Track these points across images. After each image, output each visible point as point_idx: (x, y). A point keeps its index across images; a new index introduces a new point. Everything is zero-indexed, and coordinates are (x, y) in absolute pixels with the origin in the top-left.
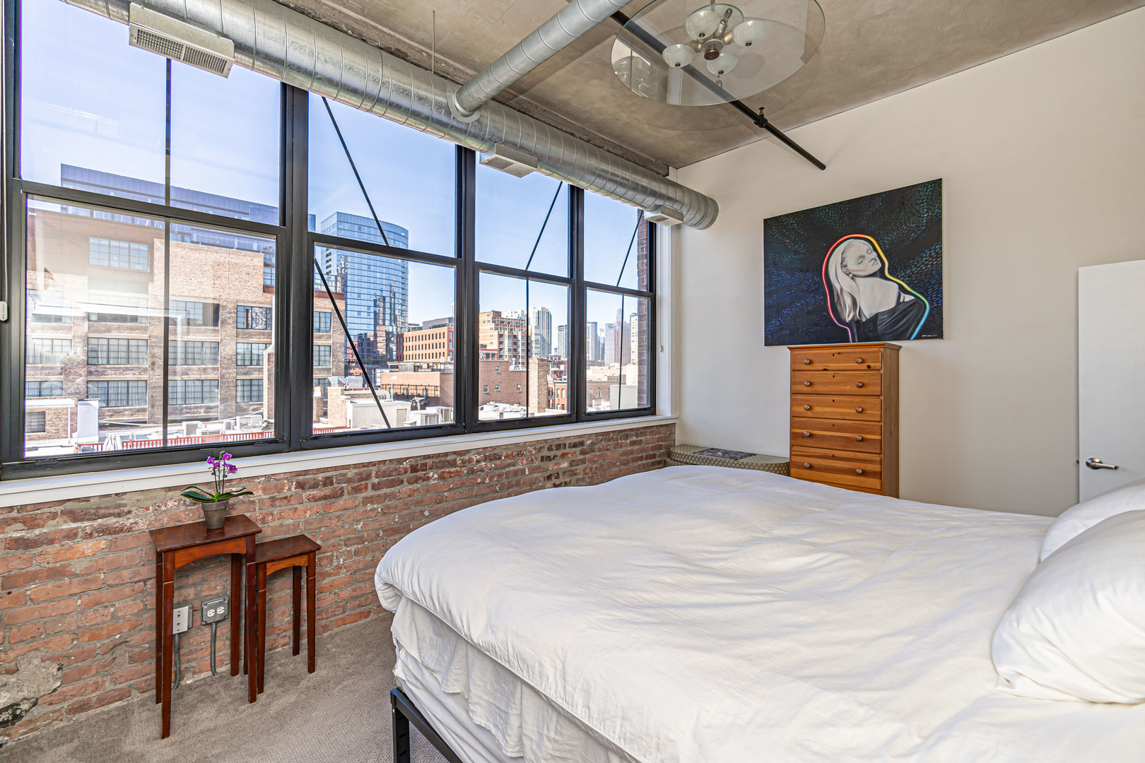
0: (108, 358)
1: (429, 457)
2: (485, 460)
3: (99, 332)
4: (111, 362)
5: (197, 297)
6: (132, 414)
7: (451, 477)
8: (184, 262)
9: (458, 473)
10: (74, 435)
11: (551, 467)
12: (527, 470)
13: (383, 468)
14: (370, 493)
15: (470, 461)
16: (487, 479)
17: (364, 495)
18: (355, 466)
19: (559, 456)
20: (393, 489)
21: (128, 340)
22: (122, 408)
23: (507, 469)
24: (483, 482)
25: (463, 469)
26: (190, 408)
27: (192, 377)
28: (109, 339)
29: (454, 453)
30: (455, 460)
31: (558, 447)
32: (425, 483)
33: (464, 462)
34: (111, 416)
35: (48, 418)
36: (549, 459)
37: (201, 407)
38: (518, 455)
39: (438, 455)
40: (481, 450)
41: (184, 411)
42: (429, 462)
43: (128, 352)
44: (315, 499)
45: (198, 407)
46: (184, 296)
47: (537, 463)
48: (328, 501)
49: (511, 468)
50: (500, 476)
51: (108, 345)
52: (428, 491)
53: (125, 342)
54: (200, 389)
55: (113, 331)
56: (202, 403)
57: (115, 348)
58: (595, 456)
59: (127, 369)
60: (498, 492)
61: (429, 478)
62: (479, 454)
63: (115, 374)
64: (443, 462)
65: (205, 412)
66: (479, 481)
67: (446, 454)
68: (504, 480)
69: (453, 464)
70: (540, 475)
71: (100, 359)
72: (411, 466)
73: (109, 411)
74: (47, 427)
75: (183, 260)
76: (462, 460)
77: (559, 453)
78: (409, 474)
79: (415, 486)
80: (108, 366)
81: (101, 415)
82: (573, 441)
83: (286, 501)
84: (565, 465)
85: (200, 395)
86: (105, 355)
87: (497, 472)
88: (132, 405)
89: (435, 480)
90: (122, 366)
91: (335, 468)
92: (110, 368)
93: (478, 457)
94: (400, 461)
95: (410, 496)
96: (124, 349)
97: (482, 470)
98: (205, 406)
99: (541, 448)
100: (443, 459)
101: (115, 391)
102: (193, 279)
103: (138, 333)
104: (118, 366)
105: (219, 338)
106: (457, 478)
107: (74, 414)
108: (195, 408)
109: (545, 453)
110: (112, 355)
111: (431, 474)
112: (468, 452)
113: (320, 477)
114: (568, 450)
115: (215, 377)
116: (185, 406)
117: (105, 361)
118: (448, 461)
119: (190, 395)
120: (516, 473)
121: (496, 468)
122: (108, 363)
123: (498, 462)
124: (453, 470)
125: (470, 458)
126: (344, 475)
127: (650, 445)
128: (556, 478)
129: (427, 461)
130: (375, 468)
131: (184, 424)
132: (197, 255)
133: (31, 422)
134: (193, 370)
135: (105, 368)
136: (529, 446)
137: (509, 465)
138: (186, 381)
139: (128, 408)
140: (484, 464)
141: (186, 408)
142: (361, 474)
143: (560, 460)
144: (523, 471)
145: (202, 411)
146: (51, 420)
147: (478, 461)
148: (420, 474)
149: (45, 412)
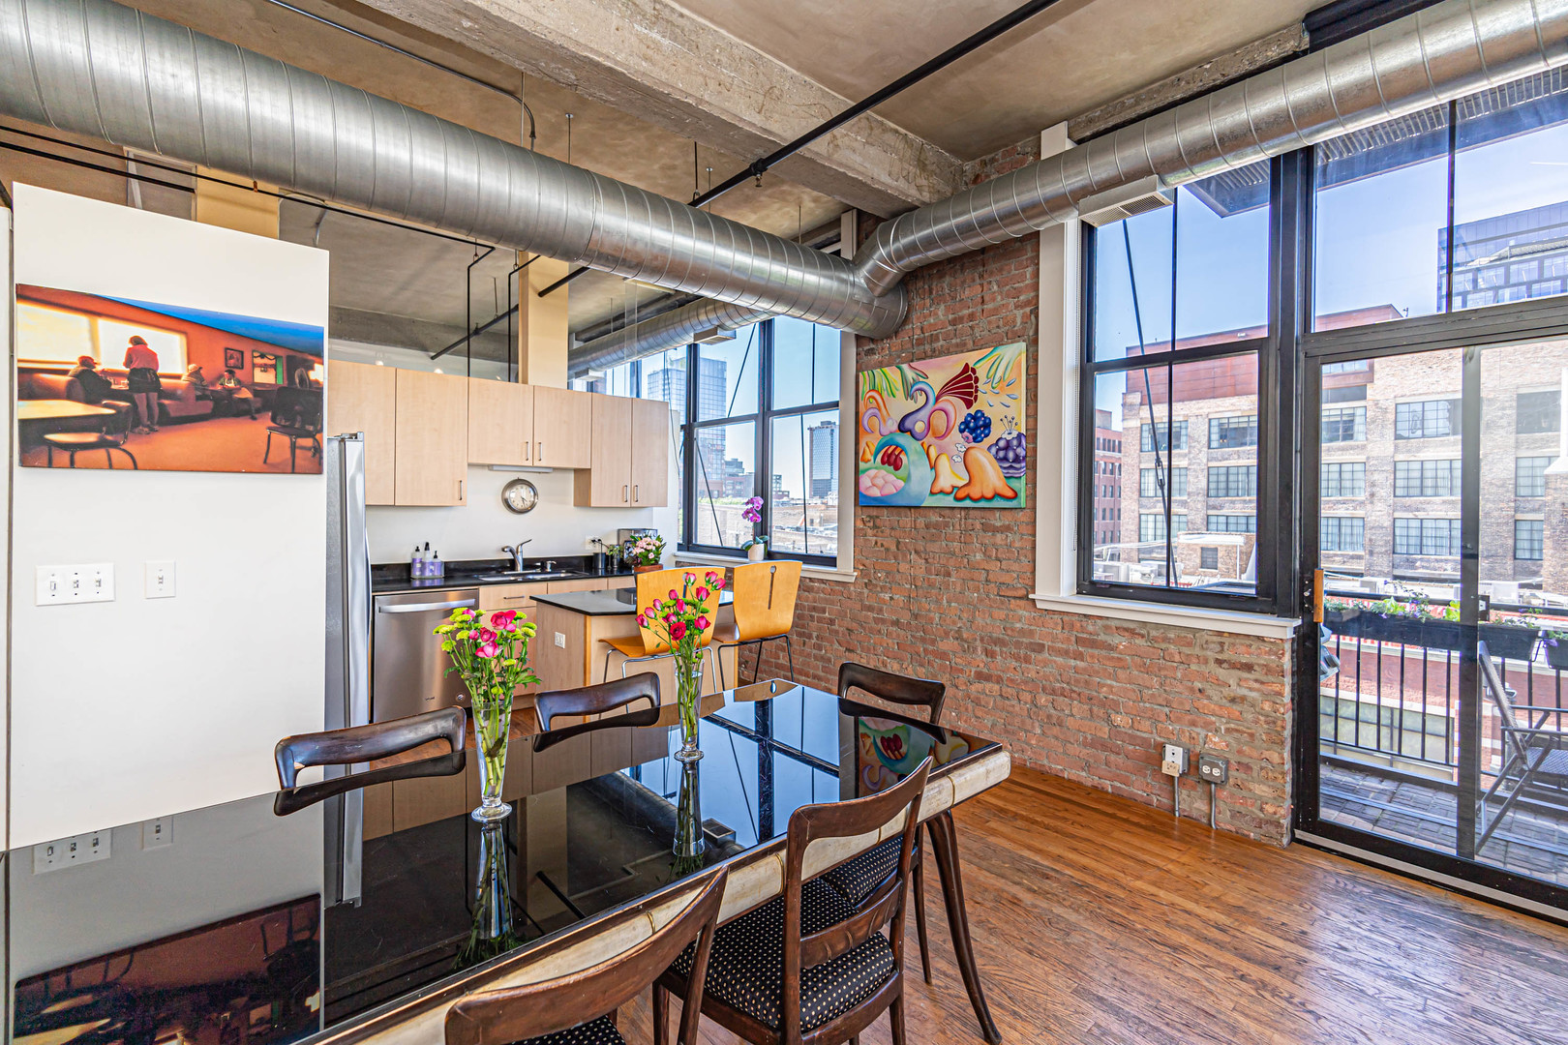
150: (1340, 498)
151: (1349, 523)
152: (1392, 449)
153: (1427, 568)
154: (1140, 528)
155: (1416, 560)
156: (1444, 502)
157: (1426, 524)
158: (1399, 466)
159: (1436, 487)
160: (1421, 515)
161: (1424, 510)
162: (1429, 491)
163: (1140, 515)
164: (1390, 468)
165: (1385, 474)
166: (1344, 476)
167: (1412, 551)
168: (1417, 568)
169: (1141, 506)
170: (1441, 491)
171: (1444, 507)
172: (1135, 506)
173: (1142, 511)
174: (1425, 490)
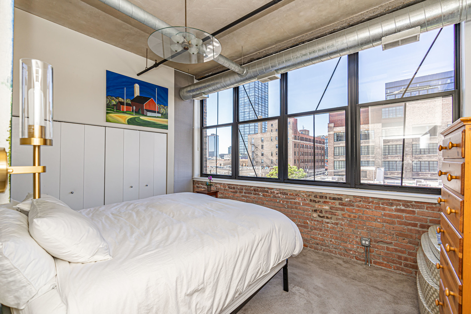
0: (389, 152)
1: (259, 187)
2: (280, 194)
3: (385, 143)
4: (390, 154)
5: (426, 124)
6: (398, 174)
7: (267, 196)
8: (419, 109)
9: (269, 196)
10: (375, 180)
11: (317, 206)
12: (301, 203)
13: (246, 188)
14: (243, 194)
15: (274, 192)
16: (281, 201)
17: (242, 194)
18: (240, 185)
19: (322, 202)
20: (249, 195)
21: (396, 145)
22: (394, 171)
23: (291, 200)
24: (279, 202)
25: (271, 195)
26: (423, 174)
27: (424, 160)
28: (389, 145)
29: (267, 188)
30: (268, 191)
31: (321, 197)
32: (258, 196)
33: (271, 192)
34: (390, 174)
35: (367, 173)
36: (315, 201)
37: (428, 173)
38: (296, 195)
39: (262, 188)
40: (278, 189)
41: (420, 174)
42: (259, 189)
43: (396, 150)
44: (231, 192)
45: (427, 173)
46: (419, 124)
47: (308, 202)
48: (234, 193)
49: (293, 200)
50: (287, 202)
51: (389, 147)
52: (259, 199)
53: (395, 146)
54: (428, 165)
55: (391, 142)
56: (429, 171)
57: (391, 149)
58: (354, 209)
59: (396, 156)
60: (286, 208)
61: (259, 195)
62: (278, 191)
63: (391, 158)
64: (264, 190)
65: (431, 176)
66: (278, 201)
67: (265, 188)
68: (289, 204)
69: (267, 192)
70: (309, 208)
71: (386, 153)
72: (254, 189)
73: (389, 172)
74: (367, 176)
75: (418, 109)
76: (271, 191)
77: (322, 200)
78: (253, 191)
79: (256, 196)
80: (389, 155)
81: (385, 174)
82: (333, 196)
83: (226, 191)
84: (327, 208)
85: (428, 168)
86: (388, 151)
87: (286, 200)
88: (398, 171)
89: (261, 196)
90: (394, 155)
91: (235, 185)
92: (390, 156)
93: (277, 192)
94: (251, 187)
95: (254, 199)
96: (395, 149)
97: (279, 197)
98: (430, 173)
99: (310, 195)
100: (264, 189)
101: (392, 165)
102: (423, 116)
103: (400, 142)
104: (392, 155)
105: (438, 141)
106: (269, 198)
107: (375, 173)
108: (425, 173)
109: (313, 198)
110: (390, 151)
111: (260, 194)
112: (272, 189)
113: (233, 186)
114: (328, 200)
115: (436, 160)
116: (420, 172)
117: (388, 154)
118: (265, 190)
119: (422, 168)
120: (295, 203)
121: (286, 198)
122: (389, 154)
123: (287, 196)
124: (267, 194)
125: (273, 191)
126: (237, 187)
127: (429, 218)
128: (320, 212)
129: (258, 189)
130: (244, 187)
131: (416, 180)
132: (425, 105)
133: (362, 174)
134: (424, 156)
135: (388, 156)
136: (302, 193)
137: (292, 199)
138: (421, 161)
139: (396, 172)
140: (280, 195)
141: (421, 173)
142: (241, 188)
143: (322, 204)
144: (299, 204)
145: (429, 175)
146: (368, 174)
147: (277, 193)
148: (257, 192)
149: (366, 171)
150: (396, 155)
151: (392, 162)
152: (412, 141)
153: (423, 176)
154: (334, 165)
155: (420, 173)
156: (427, 156)
157: (422, 163)
158: (414, 145)
159: (425, 152)
160: (420, 160)
161: (421, 158)
162: (422, 153)
163: (334, 161)
164: (411, 146)
165: (409, 148)
166: (397, 148)
167: (418, 171)
168: (420, 176)
169: (334, 158)
170: (426, 153)
171: (427, 158)
172: (332, 158)
173: (335, 160)
174: (421, 152)
